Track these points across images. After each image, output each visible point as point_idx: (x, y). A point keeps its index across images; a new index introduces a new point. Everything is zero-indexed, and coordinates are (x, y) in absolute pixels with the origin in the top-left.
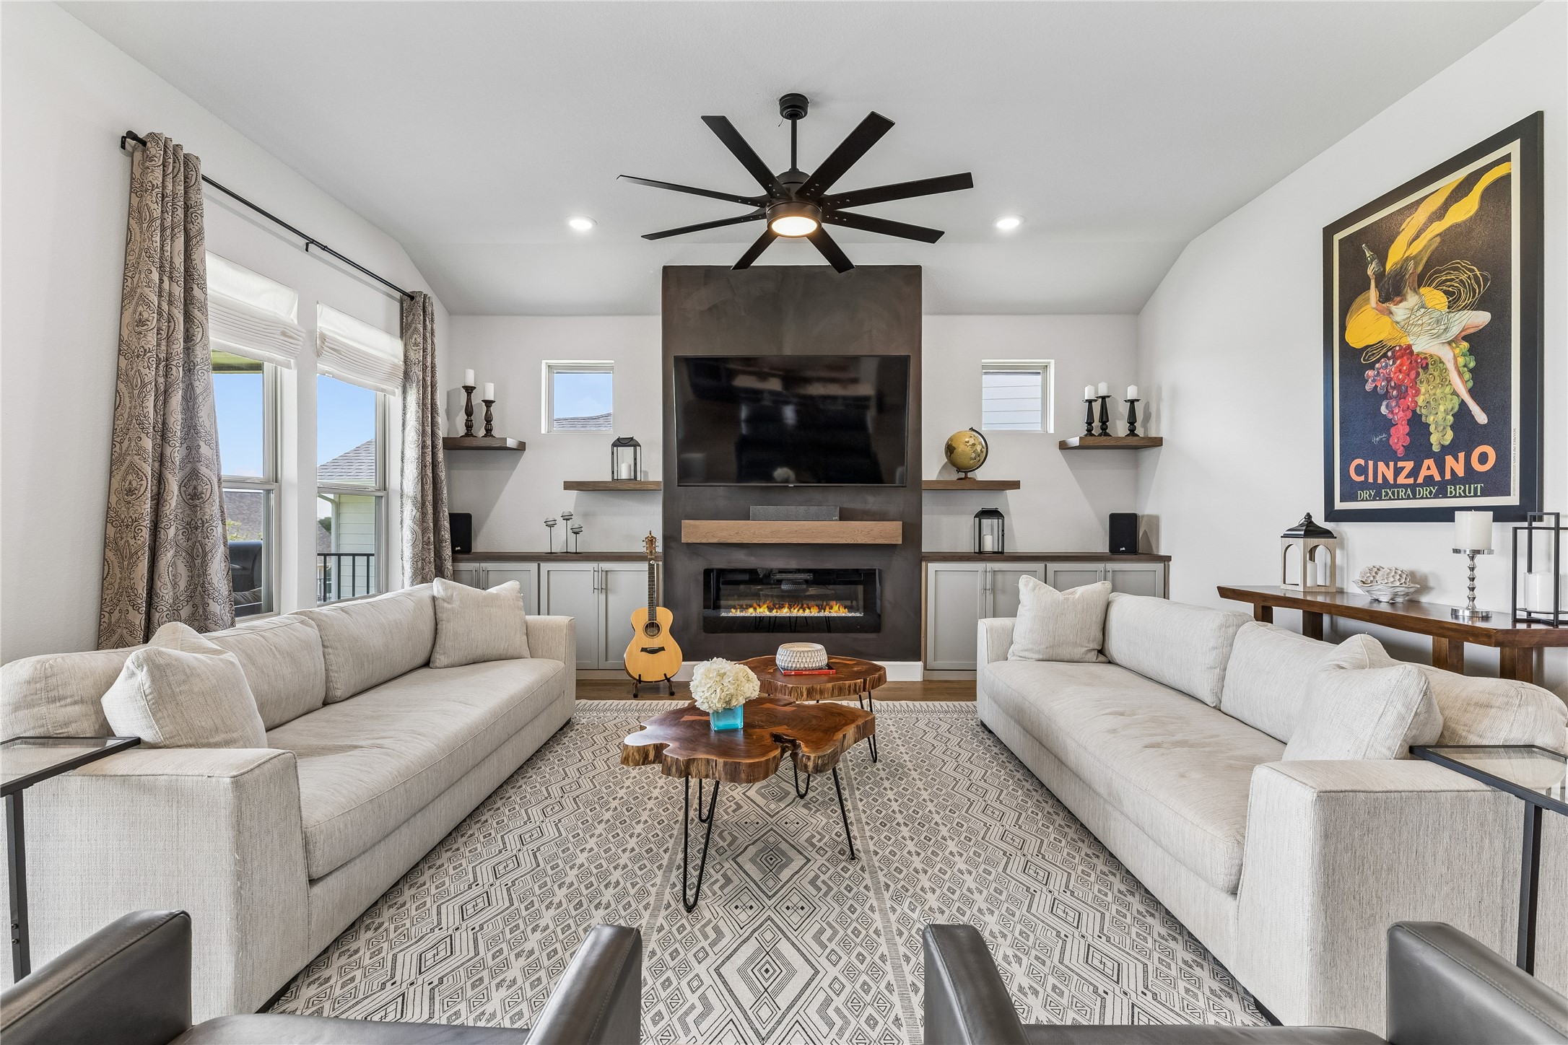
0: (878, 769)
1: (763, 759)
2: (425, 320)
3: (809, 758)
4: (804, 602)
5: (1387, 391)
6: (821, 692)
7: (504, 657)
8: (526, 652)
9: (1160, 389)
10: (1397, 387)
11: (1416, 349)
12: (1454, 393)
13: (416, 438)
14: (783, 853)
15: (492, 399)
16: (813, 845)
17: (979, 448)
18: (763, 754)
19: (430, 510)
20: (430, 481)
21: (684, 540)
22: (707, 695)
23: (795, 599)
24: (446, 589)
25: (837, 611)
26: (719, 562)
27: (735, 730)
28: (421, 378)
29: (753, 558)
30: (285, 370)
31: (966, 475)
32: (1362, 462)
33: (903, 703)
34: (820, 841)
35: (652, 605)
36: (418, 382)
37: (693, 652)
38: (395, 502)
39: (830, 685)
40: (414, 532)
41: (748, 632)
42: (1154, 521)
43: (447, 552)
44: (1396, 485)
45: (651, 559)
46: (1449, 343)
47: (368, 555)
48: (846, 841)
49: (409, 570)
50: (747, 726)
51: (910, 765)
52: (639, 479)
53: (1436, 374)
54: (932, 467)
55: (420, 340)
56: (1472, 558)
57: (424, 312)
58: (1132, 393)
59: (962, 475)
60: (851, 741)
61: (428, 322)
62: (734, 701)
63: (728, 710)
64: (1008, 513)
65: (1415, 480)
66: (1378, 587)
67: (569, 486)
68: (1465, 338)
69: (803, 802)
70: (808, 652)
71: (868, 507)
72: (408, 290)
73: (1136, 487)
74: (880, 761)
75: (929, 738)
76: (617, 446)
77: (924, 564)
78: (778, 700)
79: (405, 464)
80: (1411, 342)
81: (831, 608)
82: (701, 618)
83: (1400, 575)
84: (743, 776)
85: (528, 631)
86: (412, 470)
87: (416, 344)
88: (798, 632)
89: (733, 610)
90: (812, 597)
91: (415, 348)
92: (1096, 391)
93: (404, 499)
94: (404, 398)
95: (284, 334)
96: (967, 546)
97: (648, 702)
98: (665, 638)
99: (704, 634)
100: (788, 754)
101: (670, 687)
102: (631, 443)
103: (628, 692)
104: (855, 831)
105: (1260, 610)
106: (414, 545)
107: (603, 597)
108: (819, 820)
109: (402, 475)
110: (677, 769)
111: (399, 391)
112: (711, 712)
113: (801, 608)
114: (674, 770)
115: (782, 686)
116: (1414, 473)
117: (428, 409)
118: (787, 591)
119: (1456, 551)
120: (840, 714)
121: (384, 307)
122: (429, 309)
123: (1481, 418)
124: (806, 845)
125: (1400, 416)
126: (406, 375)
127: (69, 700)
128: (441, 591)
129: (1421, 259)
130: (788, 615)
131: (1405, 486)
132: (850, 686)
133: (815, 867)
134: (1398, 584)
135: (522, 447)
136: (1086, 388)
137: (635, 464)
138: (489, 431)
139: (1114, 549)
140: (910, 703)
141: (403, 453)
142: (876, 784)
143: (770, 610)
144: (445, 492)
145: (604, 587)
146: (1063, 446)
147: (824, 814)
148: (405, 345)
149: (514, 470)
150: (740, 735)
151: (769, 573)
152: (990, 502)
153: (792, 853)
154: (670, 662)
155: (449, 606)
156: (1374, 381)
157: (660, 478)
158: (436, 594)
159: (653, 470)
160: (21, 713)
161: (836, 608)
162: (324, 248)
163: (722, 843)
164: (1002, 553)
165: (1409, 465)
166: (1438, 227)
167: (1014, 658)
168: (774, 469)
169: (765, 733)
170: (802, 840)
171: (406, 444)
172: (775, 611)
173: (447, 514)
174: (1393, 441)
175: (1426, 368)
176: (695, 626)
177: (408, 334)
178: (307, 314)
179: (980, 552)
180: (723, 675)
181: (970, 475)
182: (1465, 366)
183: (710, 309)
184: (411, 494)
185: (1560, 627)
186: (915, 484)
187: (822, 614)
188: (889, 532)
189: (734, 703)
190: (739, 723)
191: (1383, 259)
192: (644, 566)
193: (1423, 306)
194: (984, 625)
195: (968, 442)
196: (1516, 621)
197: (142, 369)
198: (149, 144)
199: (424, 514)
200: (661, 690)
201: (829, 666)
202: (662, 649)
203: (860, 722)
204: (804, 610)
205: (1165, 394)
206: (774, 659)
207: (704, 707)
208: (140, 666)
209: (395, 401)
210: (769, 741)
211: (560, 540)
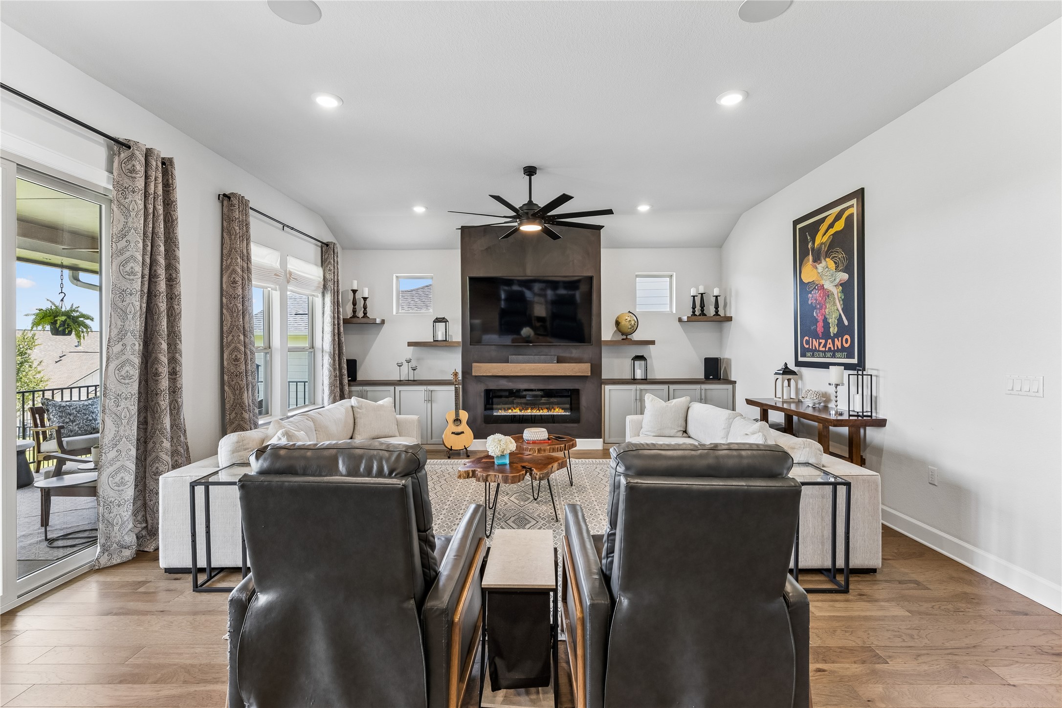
0: (573, 489)
1: (518, 474)
2: (334, 256)
3: (537, 474)
4: (540, 406)
5: (816, 306)
6: (544, 450)
7: (387, 436)
8: (397, 434)
9: (731, 290)
10: (819, 304)
11: (825, 287)
12: (838, 310)
13: (330, 320)
14: (526, 519)
15: (367, 297)
16: (540, 517)
17: (633, 323)
18: (518, 473)
19: (337, 359)
20: (337, 343)
21: (473, 374)
22: (494, 449)
23: (533, 405)
24: (358, 402)
25: (558, 412)
26: (493, 386)
27: (506, 464)
28: (333, 288)
29: (510, 384)
30: (274, 292)
31: (627, 337)
32: (808, 338)
33: (590, 460)
34: (543, 515)
35: (457, 409)
36: (331, 290)
37: (480, 434)
38: (319, 355)
39: (548, 447)
40: (330, 371)
41: (507, 423)
42: (729, 361)
43: (346, 380)
44: (819, 351)
45: (456, 384)
46: (836, 286)
47: (305, 382)
48: (555, 515)
49: (328, 391)
50: (510, 463)
51: (588, 487)
52: (447, 340)
53: (832, 299)
54: (607, 333)
55: (332, 268)
56: (836, 387)
57: (334, 252)
58: (716, 292)
59: (624, 337)
60: (556, 469)
61: (335, 258)
62: (505, 451)
63: (503, 456)
64: (651, 357)
65: (825, 349)
66: (807, 400)
67: (410, 344)
68: (841, 285)
69: (536, 502)
70: (538, 432)
71: (573, 355)
72: (325, 241)
73: (721, 342)
74: (574, 486)
75: (601, 476)
76: (436, 322)
77: (603, 386)
78: (524, 453)
79: (324, 334)
80: (824, 283)
81: (555, 410)
82: (483, 415)
83: (816, 394)
84: (510, 481)
85: (398, 423)
86: (328, 338)
87: (330, 270)
88: (536, 423)
89: (500, 411)
90: (544, 404)
91: (330, 272)
92: (698, 290)
93: (324, 353)
94: (324, 299)
95: (276, 275)
96: (628, 376)
97: (456, 460)
98: (464, 427)
99: (484, 424)
100: (528, 474)
101: (467, 453)
102: (444, 320)
103: (445, 456)
104: (559, 512)
105: (762, 411)
106: (330, 378)
107: (429, 405)
108: (544, 508)
109: (323, 341)
110: (482, 479)
111: (320, 295)
112: (495, 456)
113: (538, 409)
114: (481, 479)
115: (526, 448)
116: (825, 346)
117: (336, 304)
118: (529, 400)
119: (830, 384)
120: (551, 459)
121: (313, 251)
122: (336, 251)
123: (846, 323)
124: (537, 517)
125: (820, 318)
126: (325, 287)
127: (250, 450)
128: (356, 403)
129: (826, 245)
130: (530, 414)
131: (822, 351)
132: (558, 448)
133: (541, 524)
134: (815, 398)
135: (383, 322)
136: (692, 289)
137: (446, 332)
138: (365, 314)
139: (707, 377)
140: (594, 460)
141: (323, 328)
142: (572, 495)
143: (521, 410)
144: (344, 348)
145: (430, 399)
146: (680, 320)
147: (546, 506)
148: (324, 271)
149: (378, 334)
150: (508, 467)
151: (519, 391)
152: (640, 351)
153: (531, 520)
154: (467, 440)
155: (361, 411)
156: (811, 299)
157: (460, 339)
158: (353, 405)
159: (456, 334)
160: (235, 454)
161: (557, 410)
162: (292, 229)
163: (500, 516)
164: (646, 379)
165: (823, 341)
166: (832, 231)
167: (642, 435)
168: (521, 329)
169: (519, 466)
170: (535, 515)
171: (325, 324)
172: (523, 411)
173: (345, 360)
174: (818, 329)
175: (828, 296)
176: (480, 420)
177: (326, 264)
178: (283, 263)
179: (634, 379)
180: (500, 441)
181: (629, 337)
182: (841, 298)
183: (487, 249)
184: (328, 350)
185: (864, 418)
186: (599, 342)
187: (550, 413)
188: (583, 369)
189: (505, 452)
190: (507, 461)
191: (814, 243)
192: (452, 388)
193: (827, 267)
194: (629, 418)
195: (627, 319)
196: (850, 416)
197: (237, 304)
198: (232, 199)
199: (334, 361)
200: (461, 454)
201: (549, 439)
202: (463, 432)
203: (560, 461)
204: (540, 411)
205: (733, 294)
206: (522, 437)
207: (492, 454)
208: (284, 436)
209: (318, 301)
210: (520, 468)
211: (405, 373)
